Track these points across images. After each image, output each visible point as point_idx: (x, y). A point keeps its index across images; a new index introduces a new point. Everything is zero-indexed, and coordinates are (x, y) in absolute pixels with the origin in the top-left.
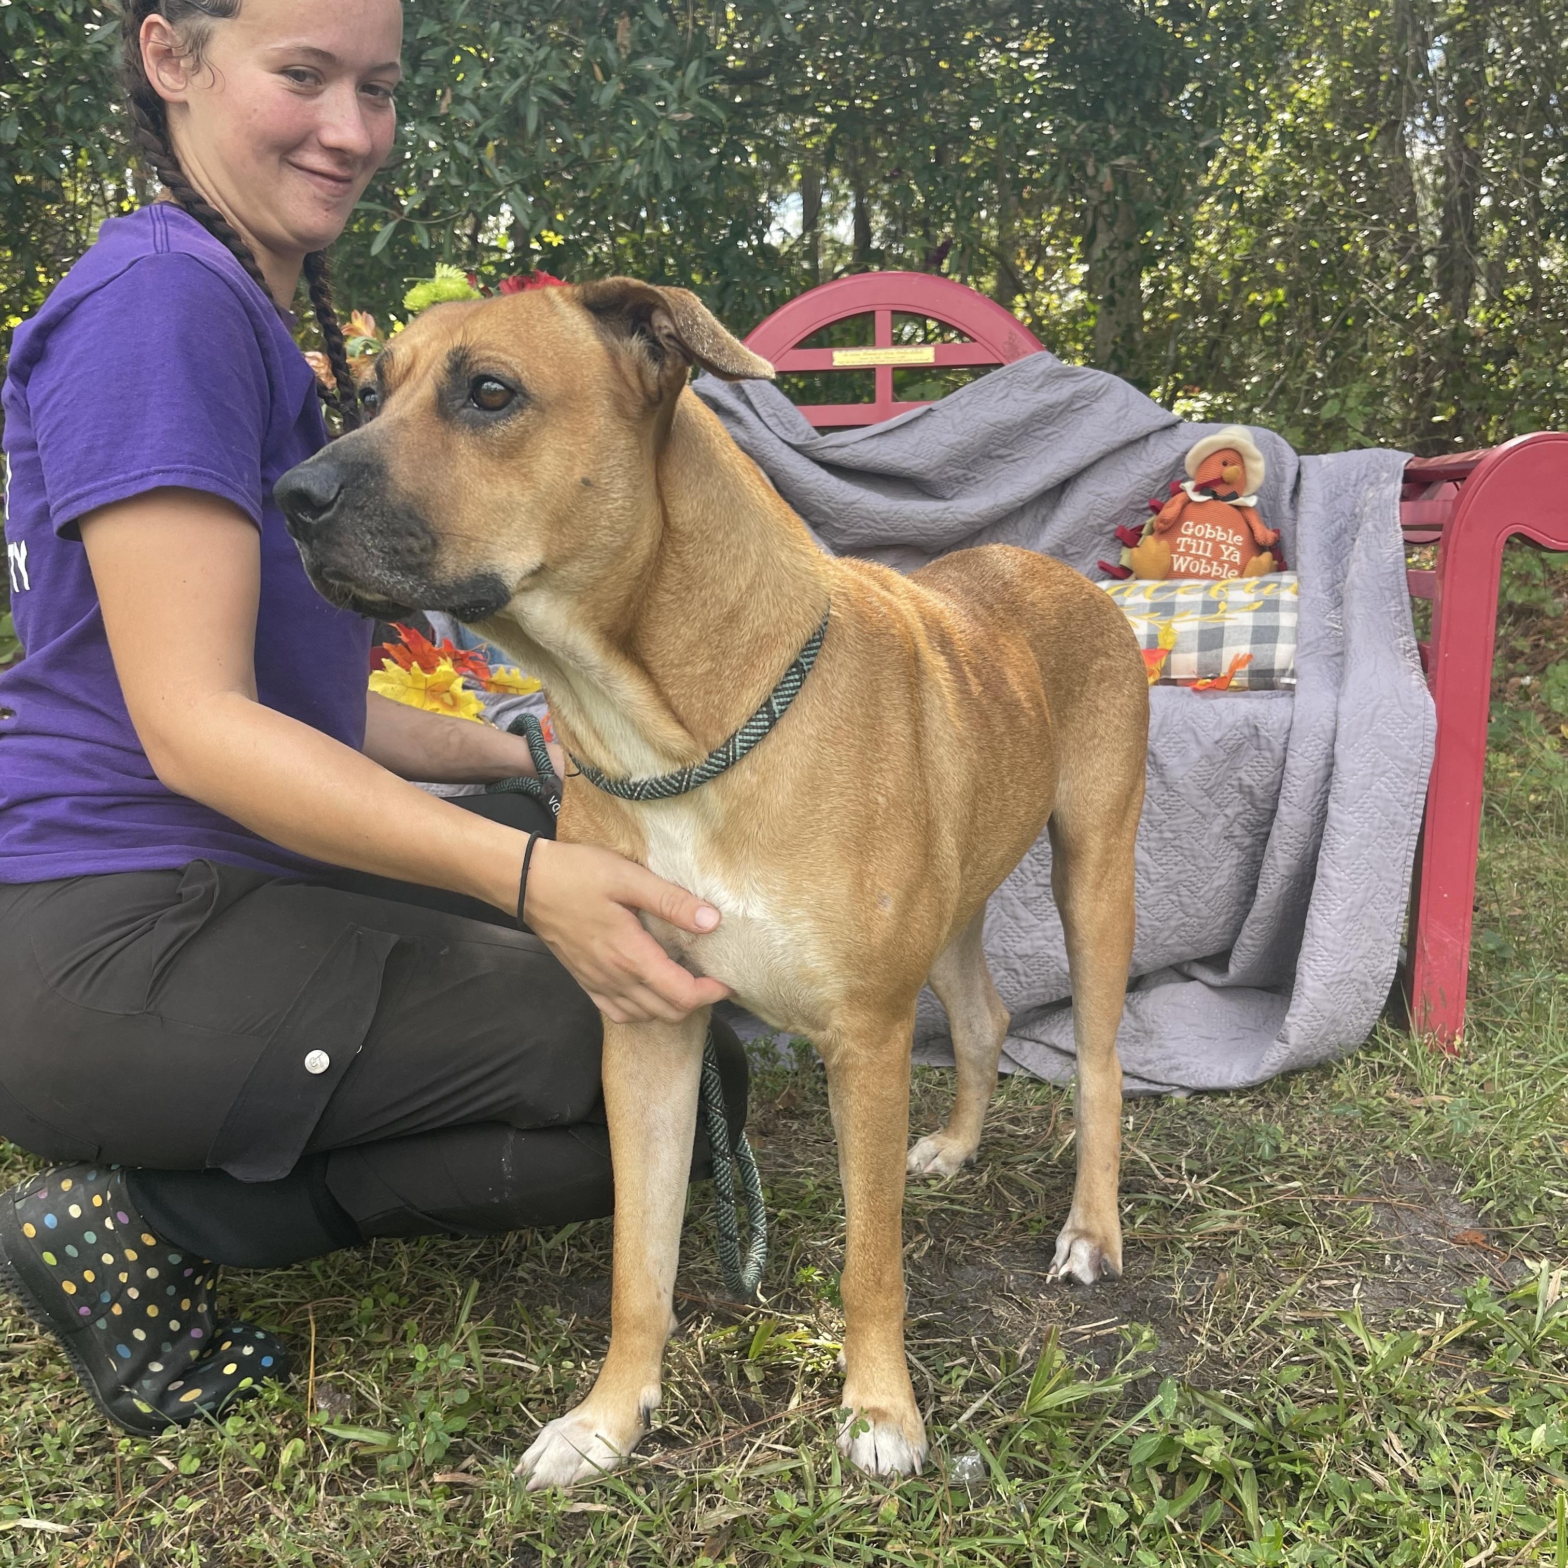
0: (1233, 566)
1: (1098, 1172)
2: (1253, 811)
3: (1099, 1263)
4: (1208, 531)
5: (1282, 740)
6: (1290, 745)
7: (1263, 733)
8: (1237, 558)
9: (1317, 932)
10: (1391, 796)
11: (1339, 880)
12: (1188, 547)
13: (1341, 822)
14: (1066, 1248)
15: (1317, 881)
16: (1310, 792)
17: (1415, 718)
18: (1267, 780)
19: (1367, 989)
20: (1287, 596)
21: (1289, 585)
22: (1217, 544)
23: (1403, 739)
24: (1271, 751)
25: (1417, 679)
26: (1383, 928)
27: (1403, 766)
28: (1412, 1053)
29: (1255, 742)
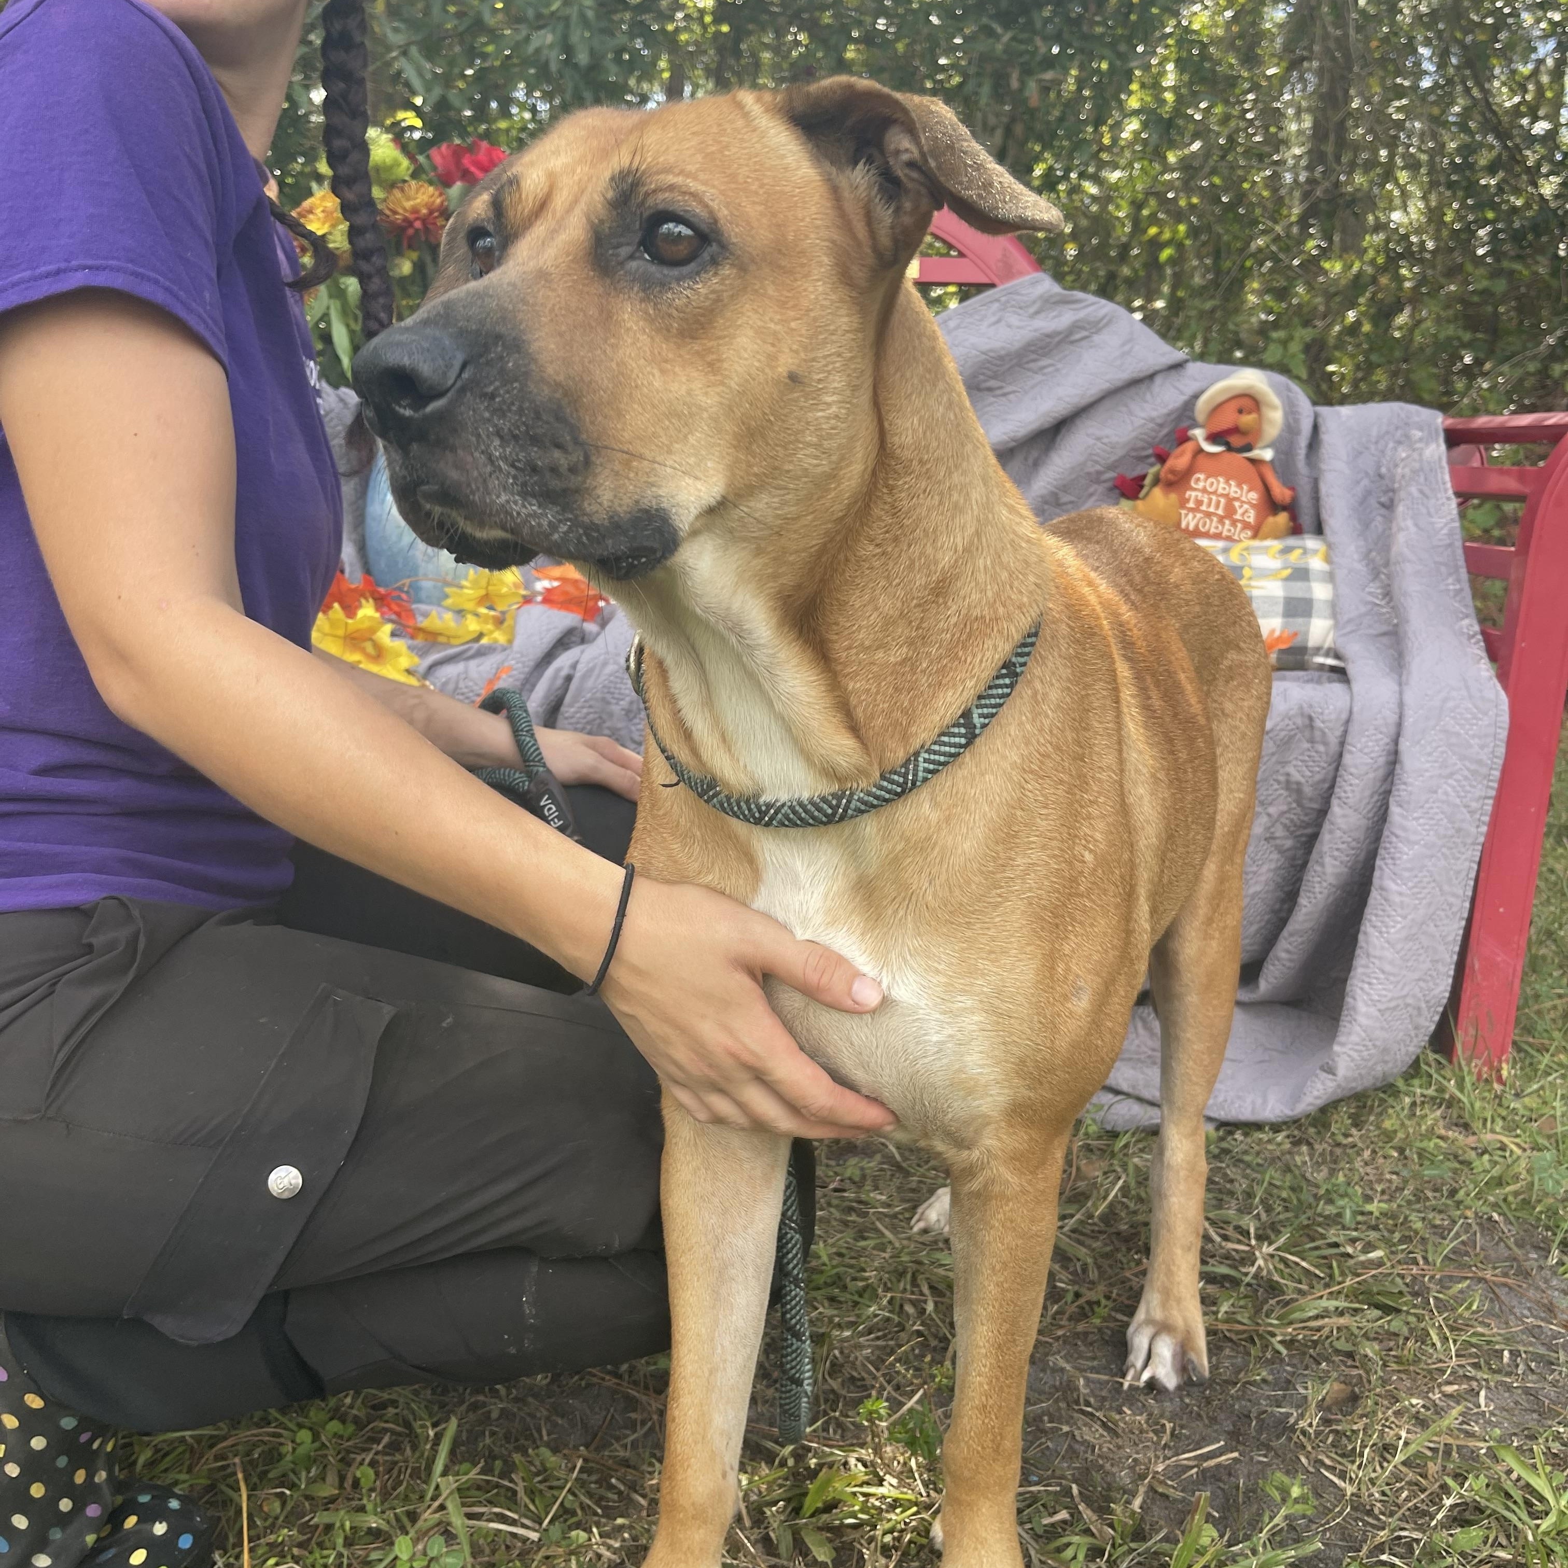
0: (1246, 526)
1: (1179, 1251)
2: (1299, 810)
3: (1184, 1365)
4: (1221, 485)
5: (1338, 733)
6: (1349, 739)
7: (1318, 724)
8: (1251, 517)
9: (1372, 951)
10: (1458, 801)
11: (1400, 894)
12: (1199, 503)
13: (1404, 829)
14: (1145, 1346)
15: (1375, 895)
16: (1368, 793)
17: (1486, 714)
18: (1318, 777)
19: (1420, 1015)
20: (1317, 564)
21: (1315, 552)
22: (1230, 500)
23: (1473, 736)
24: (1325, 744)
25: (1485, 670)
26: (1442, 948)
27: (1473, 767)
28: (1461, 1086)
29: (1307, 733)
